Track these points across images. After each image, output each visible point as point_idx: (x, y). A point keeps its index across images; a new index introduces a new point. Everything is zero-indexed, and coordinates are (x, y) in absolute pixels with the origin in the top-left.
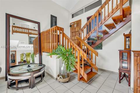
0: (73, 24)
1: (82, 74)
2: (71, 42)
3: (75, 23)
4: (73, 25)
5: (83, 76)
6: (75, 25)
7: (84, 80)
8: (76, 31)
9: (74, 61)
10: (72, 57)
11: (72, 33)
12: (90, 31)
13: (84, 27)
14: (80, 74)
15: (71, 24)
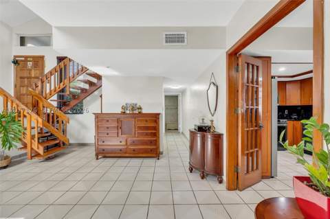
0: (23, 59)
1: (35, 147)
2: (12, 102)
3: (29, 59)
4: (22, 61)
5: (37, 150)
6: (30, 64)
7: (38, 155)
8: (33, 76)
9: (19, 131)
10: (16, 126)
11: (19, 79)
12: (65, 79)
13: (51, 73)
14: (32, 149)
15: (17, 59)
